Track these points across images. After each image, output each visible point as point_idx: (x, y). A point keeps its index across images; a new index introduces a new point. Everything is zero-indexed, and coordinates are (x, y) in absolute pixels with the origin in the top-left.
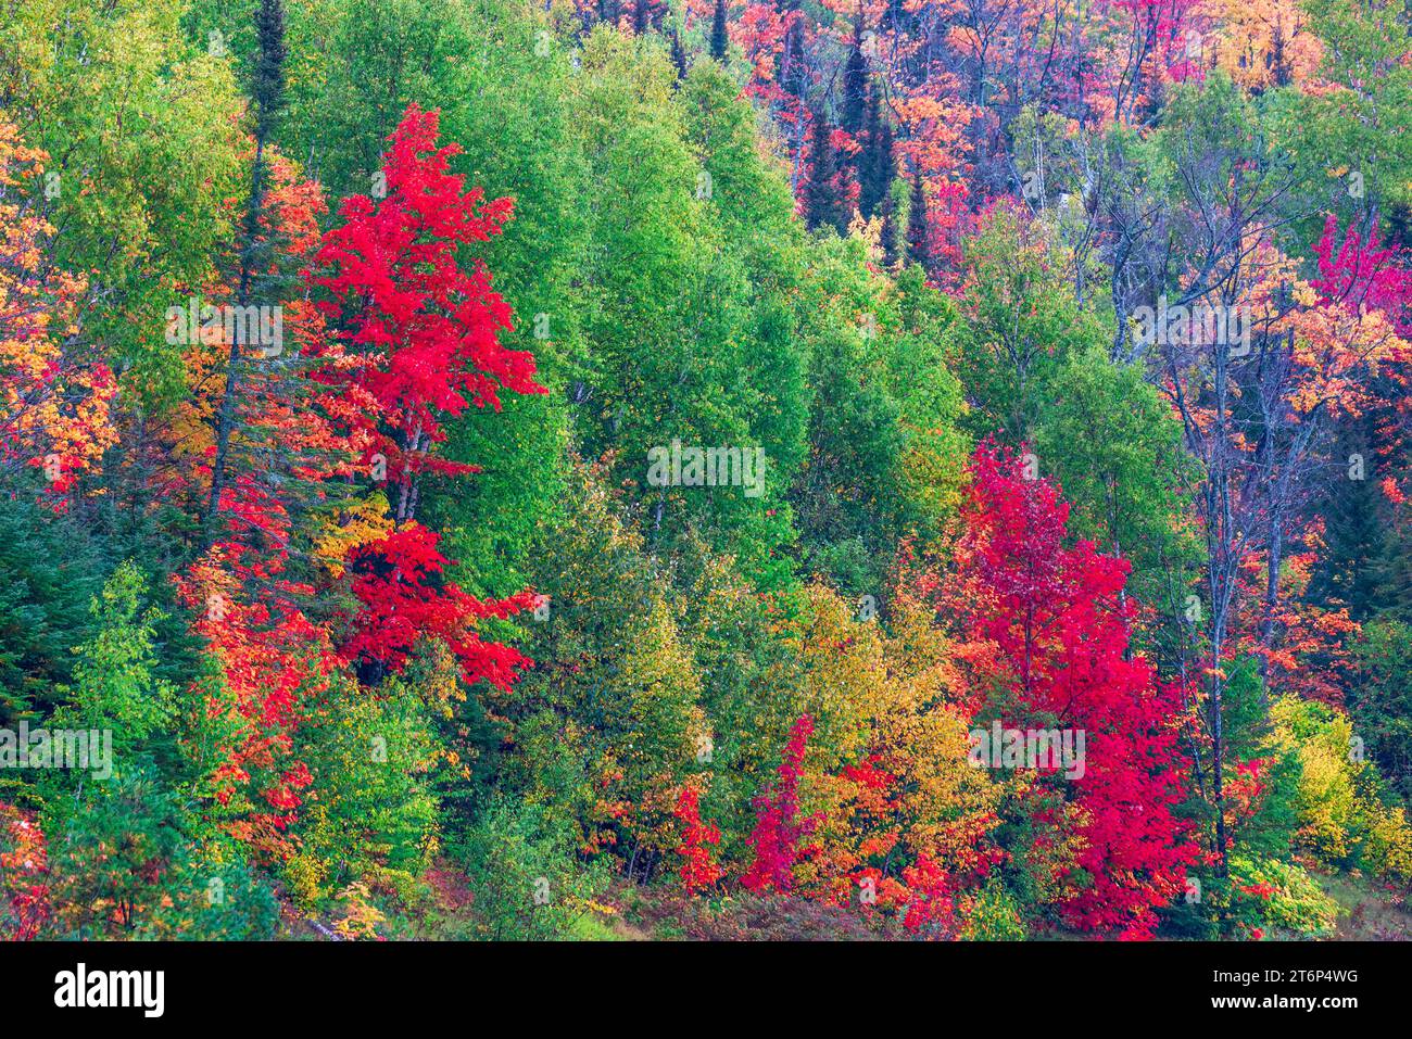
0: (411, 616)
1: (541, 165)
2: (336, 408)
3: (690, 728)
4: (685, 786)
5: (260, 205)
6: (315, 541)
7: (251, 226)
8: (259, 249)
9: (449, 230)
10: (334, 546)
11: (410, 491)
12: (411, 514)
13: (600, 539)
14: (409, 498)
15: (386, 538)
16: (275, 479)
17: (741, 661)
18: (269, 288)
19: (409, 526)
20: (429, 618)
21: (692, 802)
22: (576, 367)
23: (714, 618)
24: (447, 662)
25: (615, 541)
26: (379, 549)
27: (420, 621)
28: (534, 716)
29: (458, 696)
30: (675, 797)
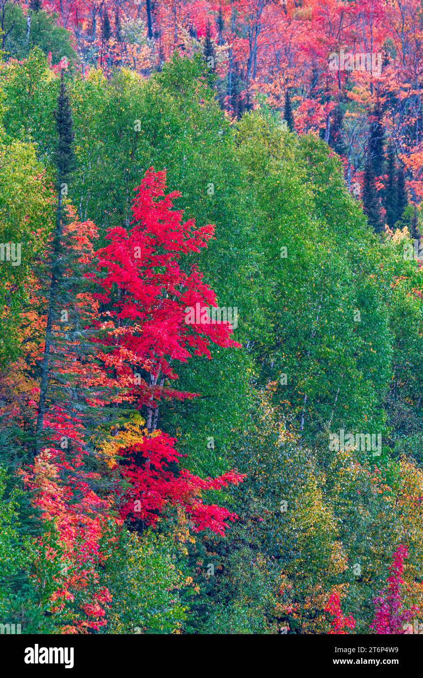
0: (159, 491)
1: (229, 205)
2: (110, 359)
3: (333, 556)
4: (332, 593)
5: (62, 233)
6: (97, 446)
7: (56, 246)
8: (63, 261)
9: (174, 246)
10: (110, 449)
11: (154, 411)
12: (155, 426)
13: (271, 438)
14: (153, 416)
15: (142, 442)
16: (79, 406)
17: (361, 511)
18: (70, 285)
19: (156, 434)
20: (171, 491)
21: (337, 603)
22: (257, 330)
23: (343, 485)
24: (183, 519)
25: (282, 439)
26: (138, 449)
27: (164, 493)
28: (237, 551)
29: (191, 540)
30: (325, 599)
